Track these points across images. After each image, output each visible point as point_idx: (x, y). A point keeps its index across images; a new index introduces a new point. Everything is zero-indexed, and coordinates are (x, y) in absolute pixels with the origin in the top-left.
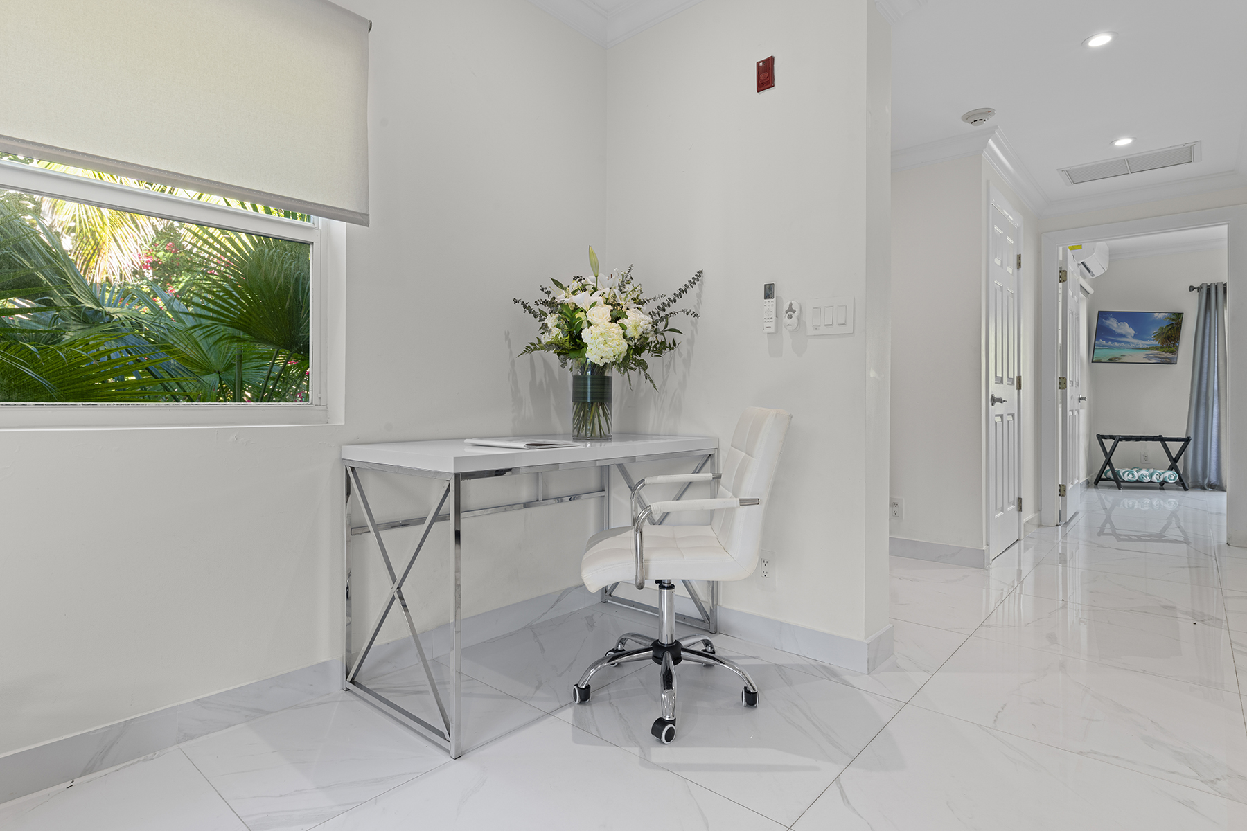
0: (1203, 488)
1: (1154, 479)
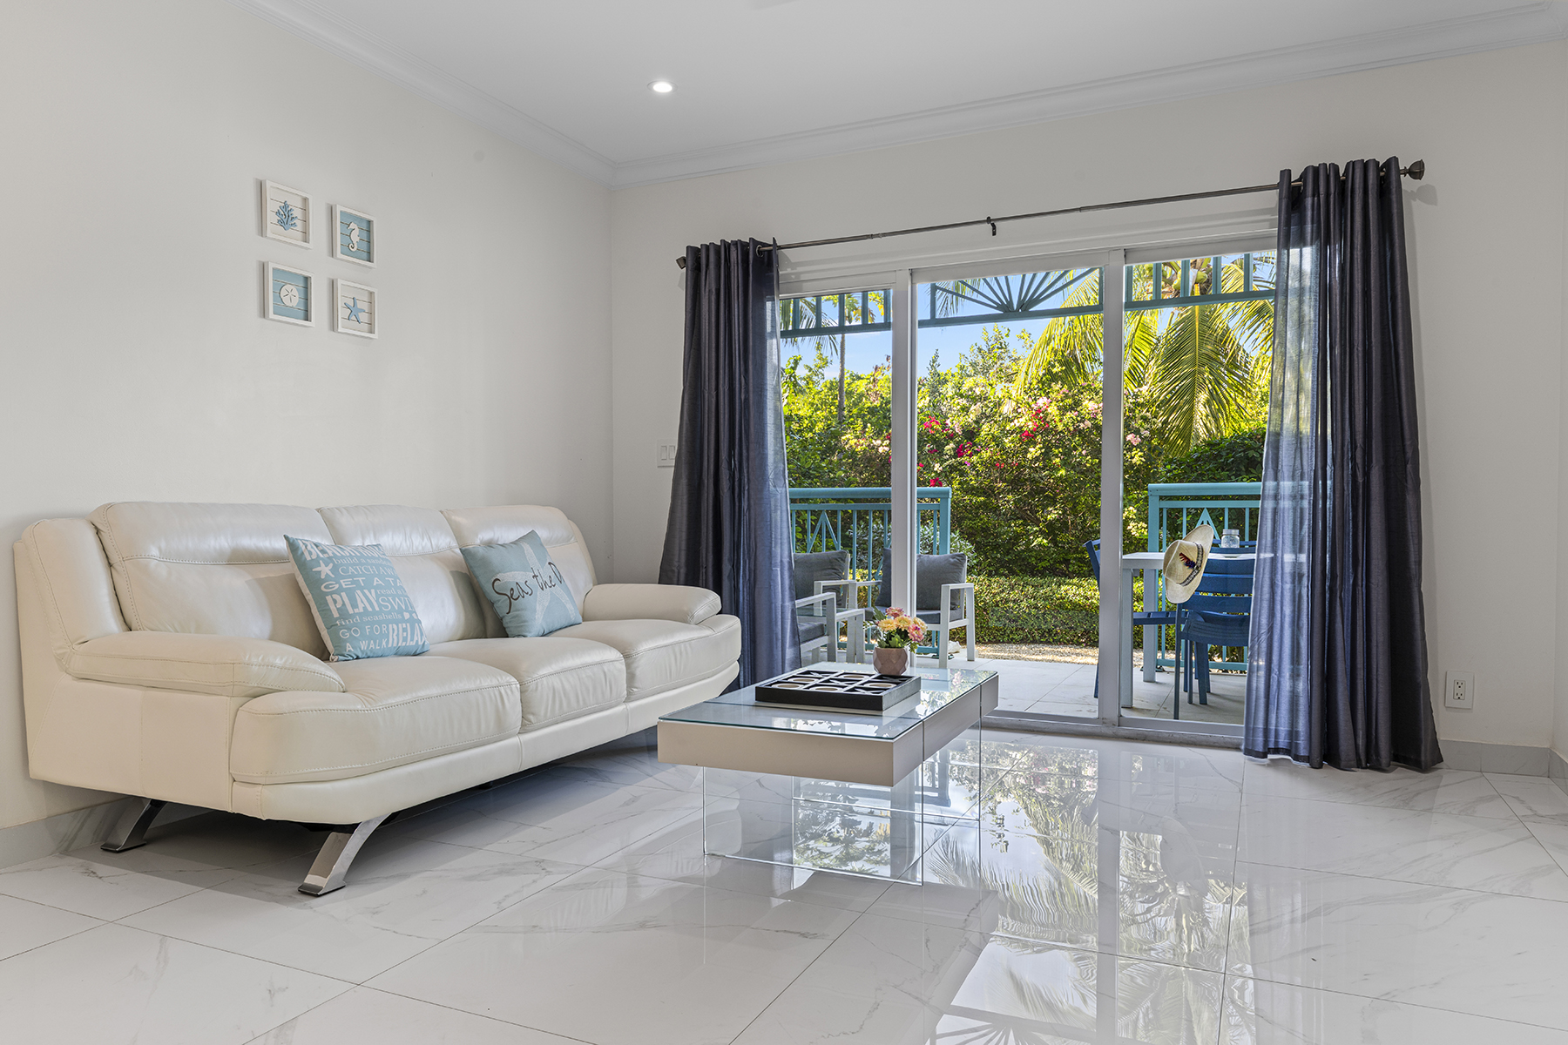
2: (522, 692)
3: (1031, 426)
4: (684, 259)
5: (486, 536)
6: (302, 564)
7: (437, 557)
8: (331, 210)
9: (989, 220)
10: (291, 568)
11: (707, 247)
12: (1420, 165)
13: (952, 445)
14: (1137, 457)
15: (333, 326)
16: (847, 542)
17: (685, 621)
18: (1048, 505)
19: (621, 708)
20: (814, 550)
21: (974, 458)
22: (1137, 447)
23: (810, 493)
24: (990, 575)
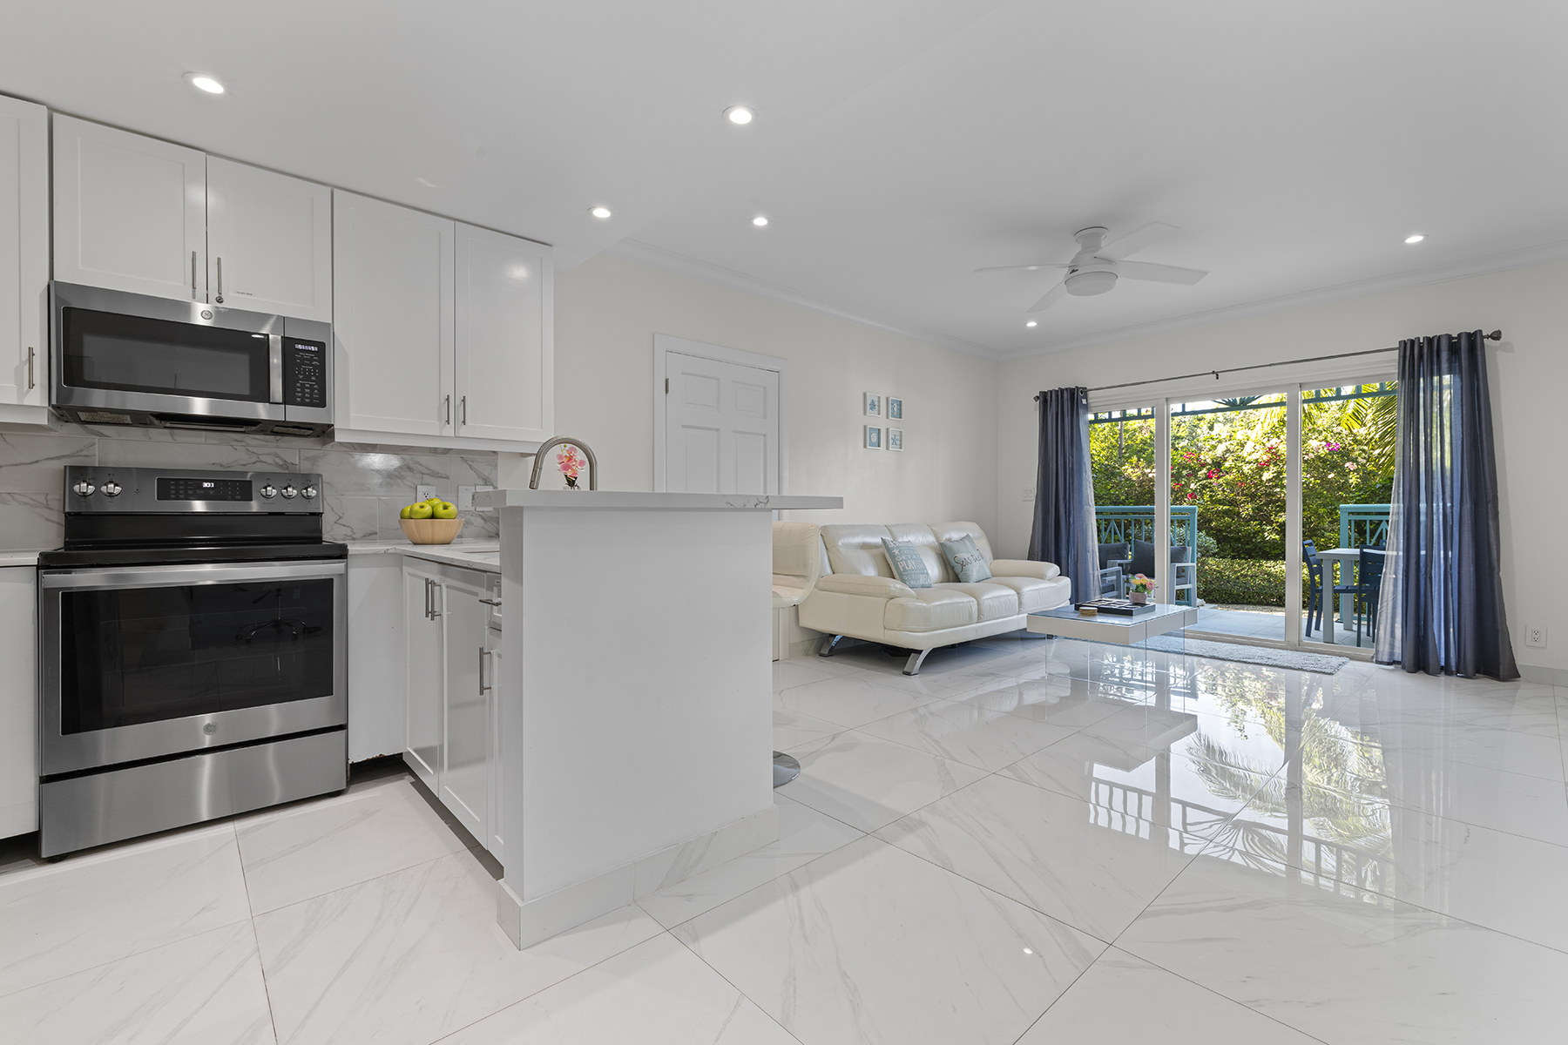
2: (978, 605)
3: (1265, 458)
4: (1038, 397)
5: (947, 536)
6: (888, 549)
7: (930, 546)
8: (887, 399)
9: (1213, 372)
10: (883, 550)
11: (1051, 391)
12: (1499, 332)
13: (1204, 471)
14: (1354, 478)
15: (888, 448)
16: (1127, 536)
17: (1042, 579)
18: (1279, 512)
19: (1016, 617)
20: (1106, 542)
21: (1221, 480)
22: (1354, 471)
23: (1104, 509)
24: (1233, 558)
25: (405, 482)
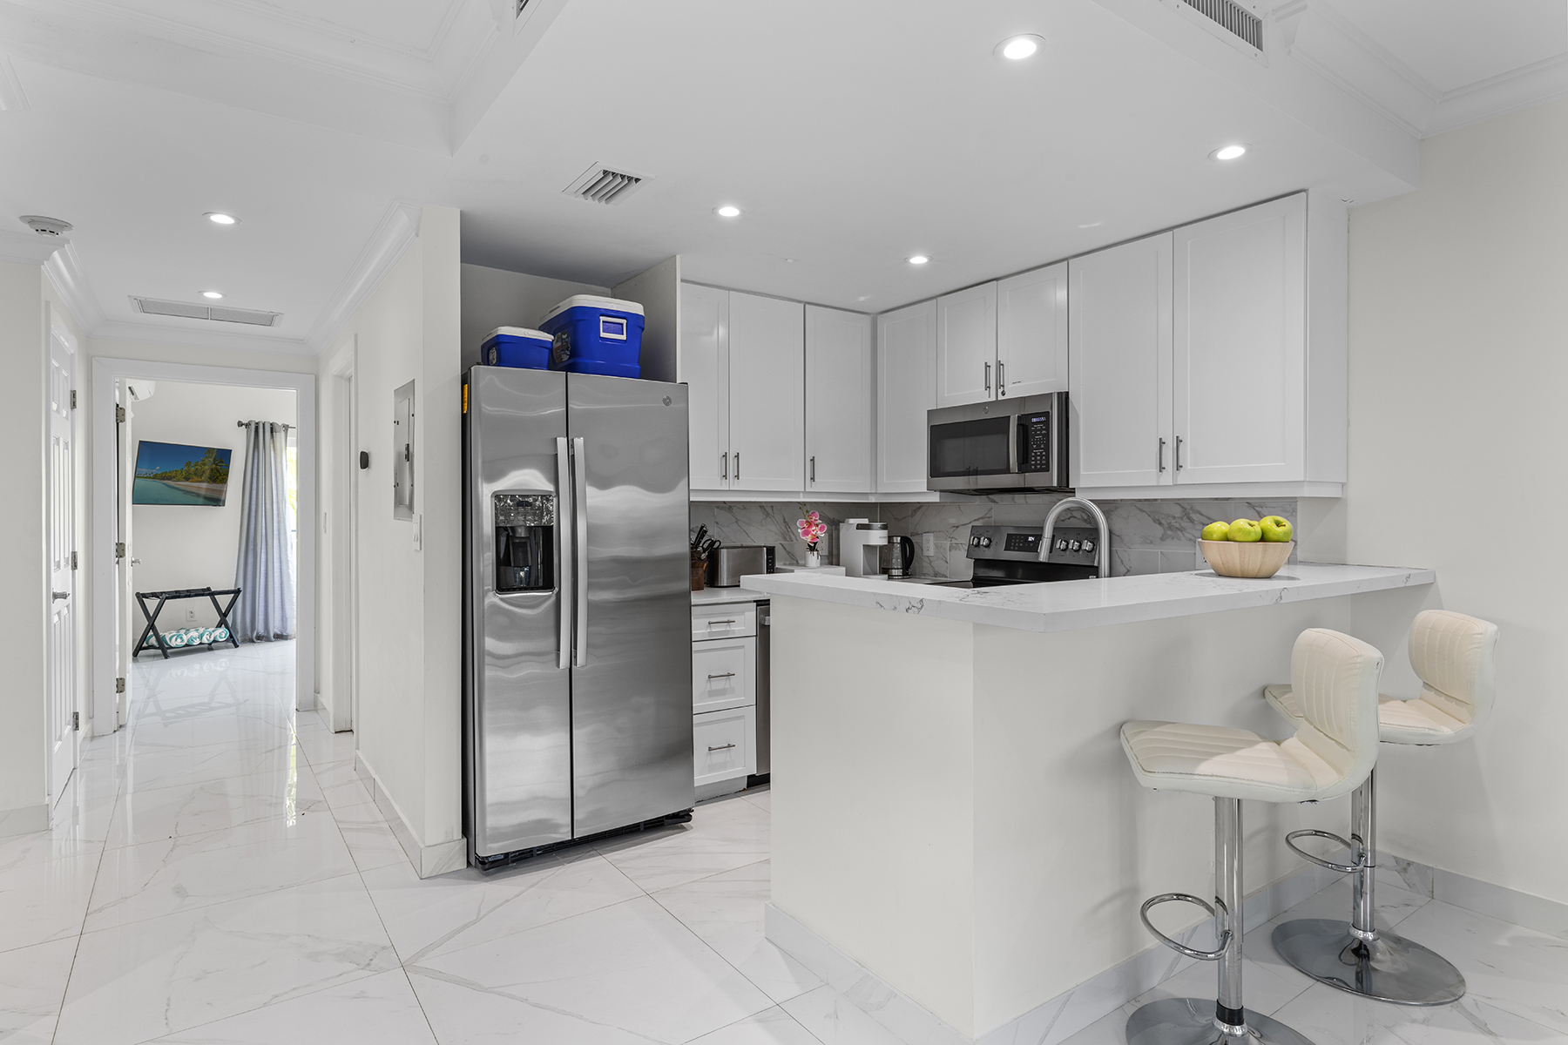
0: (252, 641)
1: (205, 640)
25: (1185, 534)
